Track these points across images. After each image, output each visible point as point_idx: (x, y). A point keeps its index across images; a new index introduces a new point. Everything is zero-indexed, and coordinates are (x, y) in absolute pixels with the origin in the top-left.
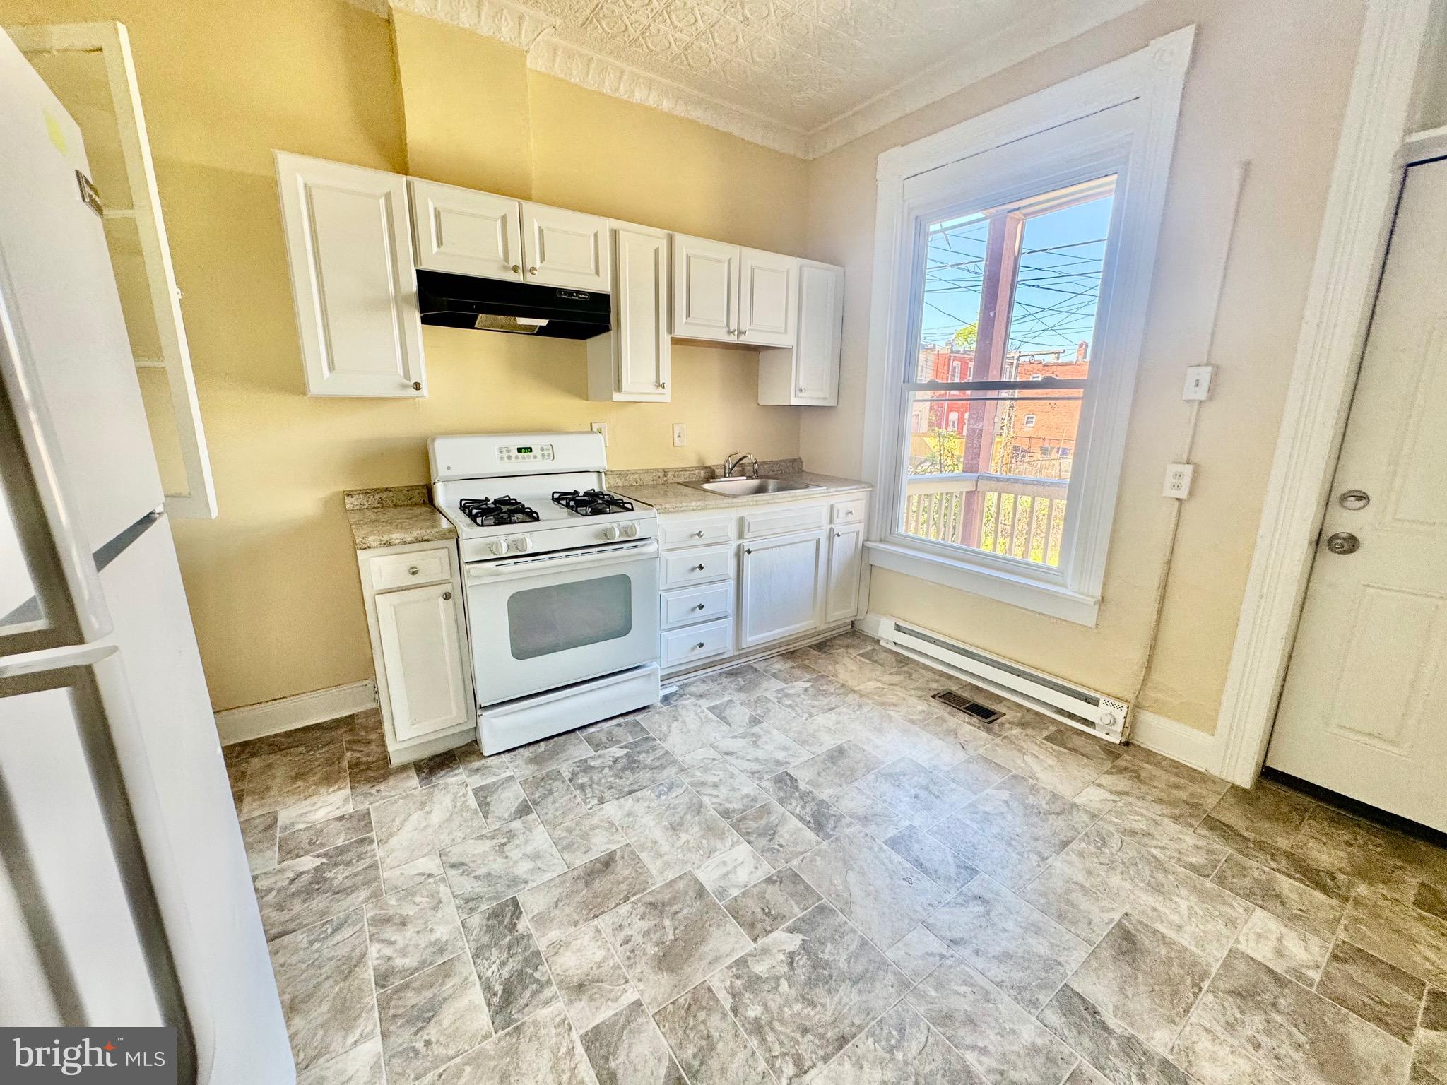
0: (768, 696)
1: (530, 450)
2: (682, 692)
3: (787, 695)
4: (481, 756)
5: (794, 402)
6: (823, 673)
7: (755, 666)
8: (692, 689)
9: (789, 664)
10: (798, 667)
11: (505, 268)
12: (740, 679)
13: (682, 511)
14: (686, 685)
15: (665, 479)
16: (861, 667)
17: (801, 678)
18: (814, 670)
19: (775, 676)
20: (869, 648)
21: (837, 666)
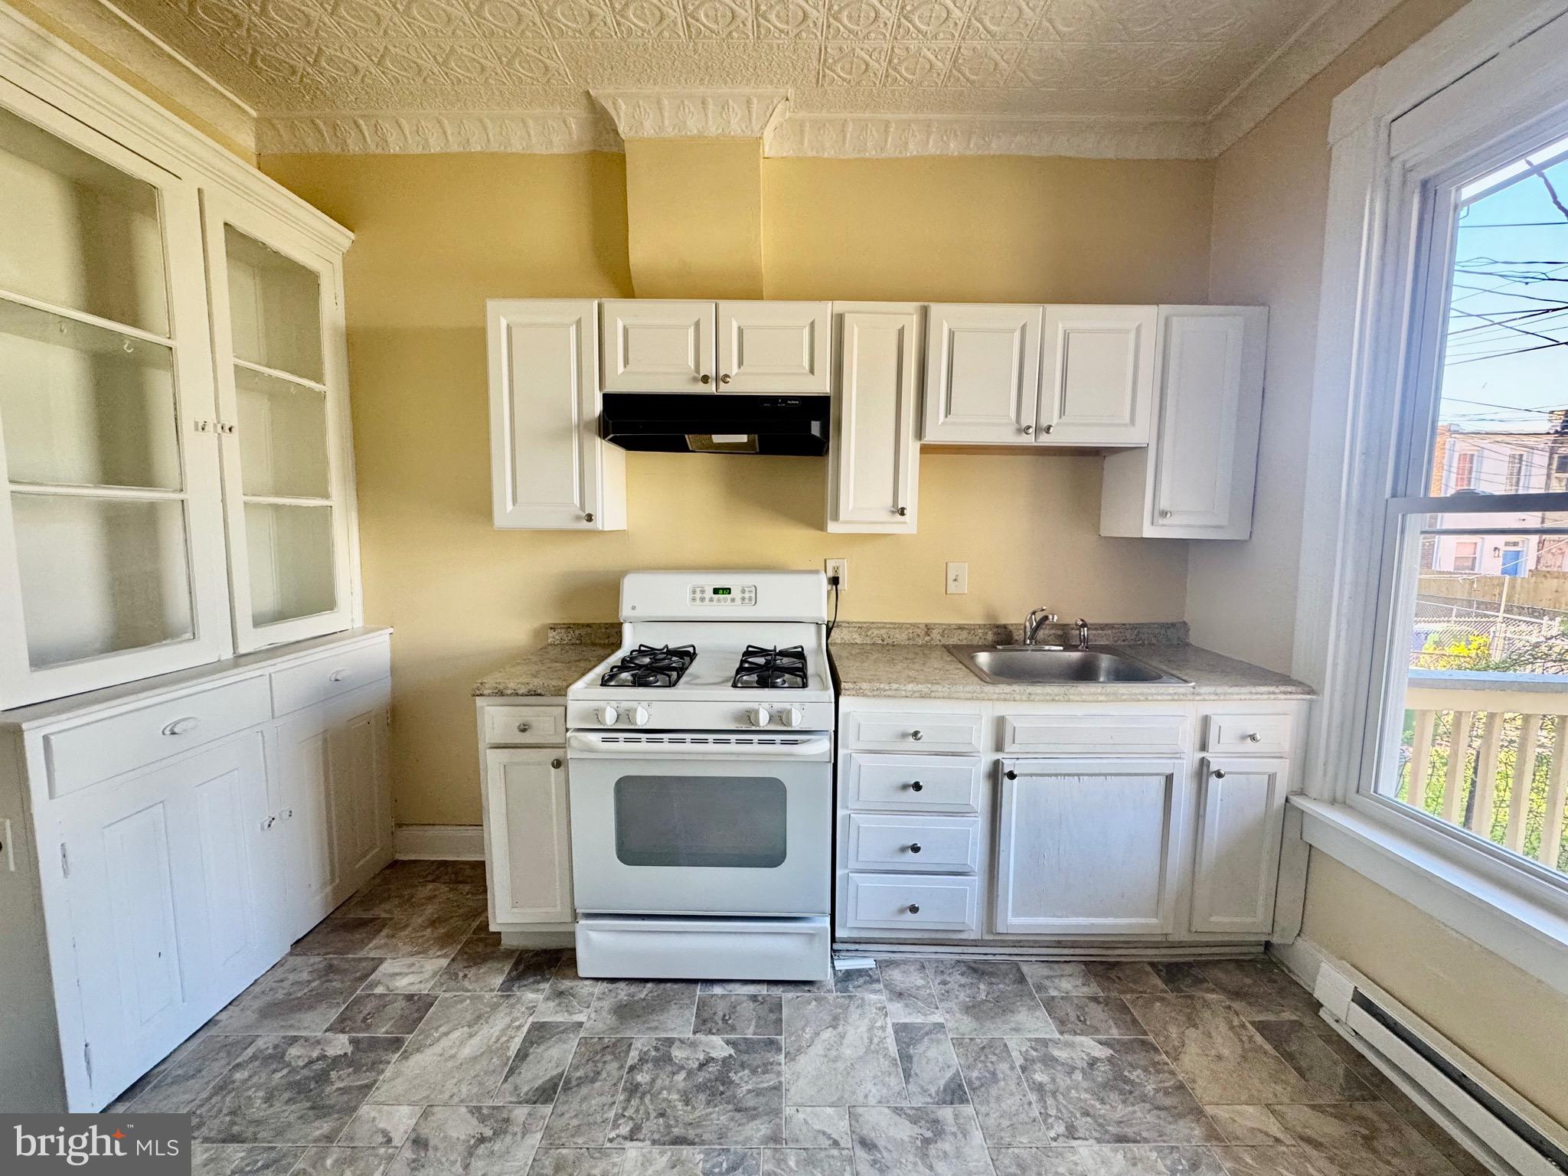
0: (1011, 1045)
1: (727, 591)
2: (875, 975)
3: (1049, 1061)
4: (577, 977)
5: (1149, 532)
6: (1151, 1038)
7: (1025, 968)
8: (896, 975)
9: (1093, 989)
10: (1107, 1002)
11: (695, 380)
12: (982, 986)
13: (889, 696)
14: (890, 963)
15: (927, 638)
16: (1244, 1058)
17: (1097, 1030)
18: (1134, 1021)
19: (1050, 1005)
20: (1288, 1016)
21: (1192, 1033)
